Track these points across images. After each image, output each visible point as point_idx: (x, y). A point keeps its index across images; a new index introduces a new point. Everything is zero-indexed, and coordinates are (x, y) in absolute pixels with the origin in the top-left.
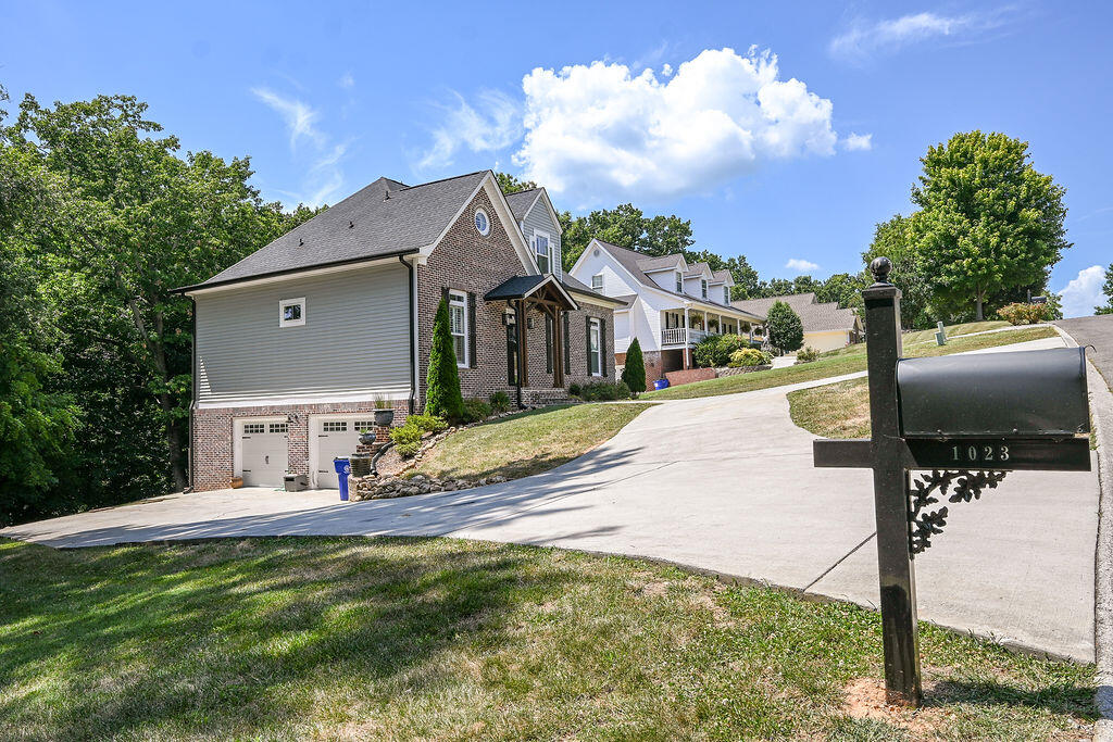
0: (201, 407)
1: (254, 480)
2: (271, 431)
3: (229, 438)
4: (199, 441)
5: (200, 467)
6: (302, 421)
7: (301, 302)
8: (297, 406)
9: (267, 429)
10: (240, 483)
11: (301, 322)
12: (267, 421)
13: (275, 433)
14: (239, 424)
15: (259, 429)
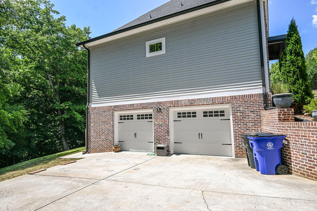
0: (93, 106)
1: (125, 147)
2: (138, 119)
3: (112, 123)
4: (92, 124)
5: (92, 139)
6: (164, 112)
7: (163, 40)
8: (160, 103)
9: (135, 117)
10: (119, 149)
11: (163, 52)
12: (135, 113)
13: (141, 120)
14: (117, 114)
15: (130, 117)
